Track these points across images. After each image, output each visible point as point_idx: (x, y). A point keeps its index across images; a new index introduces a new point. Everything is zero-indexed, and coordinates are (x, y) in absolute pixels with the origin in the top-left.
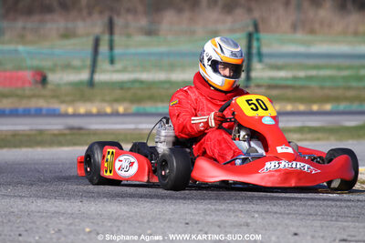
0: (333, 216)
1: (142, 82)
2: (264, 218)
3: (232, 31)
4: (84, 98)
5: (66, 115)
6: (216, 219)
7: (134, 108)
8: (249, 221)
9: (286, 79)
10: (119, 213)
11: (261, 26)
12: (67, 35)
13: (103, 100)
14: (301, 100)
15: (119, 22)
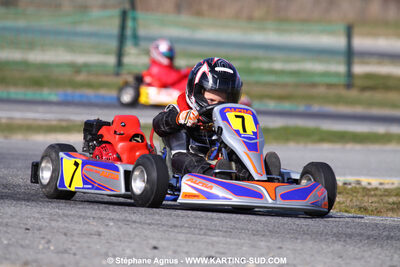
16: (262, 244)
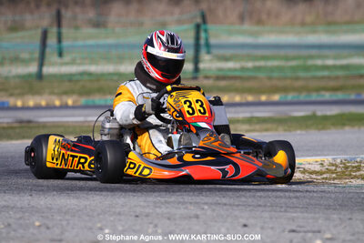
0: (281, 207)
1: (90, 74)
2: (214, 210)
3: (180, 22)
4: (33, 91)
5: (15, 108)
6: (165, 211)
7: (83, 101)
8: (199, 213)
9: (235, 70)
10: (69, 207)
11: (208, 18)
12: (15, 28)
13: (52, 93)
14: (250, 91)
15: (67, 14)
16: (335, 216)
